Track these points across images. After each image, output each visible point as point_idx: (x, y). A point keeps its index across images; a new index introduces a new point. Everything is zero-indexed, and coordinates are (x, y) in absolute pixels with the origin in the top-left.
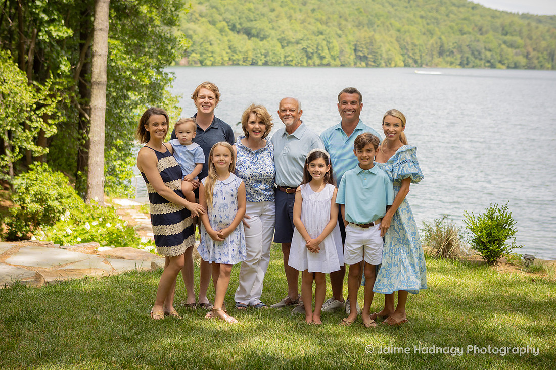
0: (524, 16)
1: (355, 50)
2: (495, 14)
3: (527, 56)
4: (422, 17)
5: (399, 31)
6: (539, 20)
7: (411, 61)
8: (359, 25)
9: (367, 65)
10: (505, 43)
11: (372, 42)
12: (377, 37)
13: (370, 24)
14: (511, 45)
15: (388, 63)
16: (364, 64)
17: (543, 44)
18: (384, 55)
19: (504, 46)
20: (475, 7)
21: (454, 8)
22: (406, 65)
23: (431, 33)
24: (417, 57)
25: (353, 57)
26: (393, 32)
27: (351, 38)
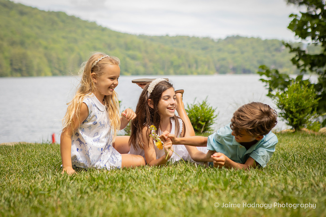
0: (141, 36)
1: (11, 64)
2: (118, 35)
3: (145, 66)
4: (64, 37)
5: (46, 48)
6: (152, 39)
7: (57, 72)
8: (13, 43)
9: (23, 76)
10: (129, 56)
11: (24, 57)
12: (29, 53)
13: (22, 44)
14: (133, 58)
15: (39, 73)
16: (19, 74)
17: (157, 57)
18: (36, 68)
19: (128, 59)
20: (104, 29)
21: (87, 30)
22: (54, 75)
23: (72, 50)
24: (62, 69)
25: (9, 70)
26: (41, 49)
27: (7, 54)
